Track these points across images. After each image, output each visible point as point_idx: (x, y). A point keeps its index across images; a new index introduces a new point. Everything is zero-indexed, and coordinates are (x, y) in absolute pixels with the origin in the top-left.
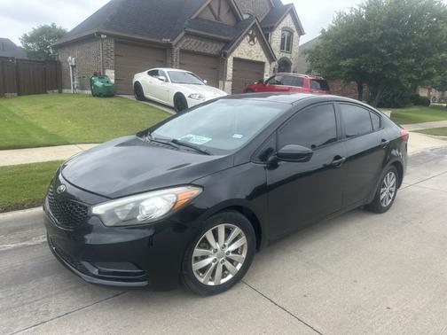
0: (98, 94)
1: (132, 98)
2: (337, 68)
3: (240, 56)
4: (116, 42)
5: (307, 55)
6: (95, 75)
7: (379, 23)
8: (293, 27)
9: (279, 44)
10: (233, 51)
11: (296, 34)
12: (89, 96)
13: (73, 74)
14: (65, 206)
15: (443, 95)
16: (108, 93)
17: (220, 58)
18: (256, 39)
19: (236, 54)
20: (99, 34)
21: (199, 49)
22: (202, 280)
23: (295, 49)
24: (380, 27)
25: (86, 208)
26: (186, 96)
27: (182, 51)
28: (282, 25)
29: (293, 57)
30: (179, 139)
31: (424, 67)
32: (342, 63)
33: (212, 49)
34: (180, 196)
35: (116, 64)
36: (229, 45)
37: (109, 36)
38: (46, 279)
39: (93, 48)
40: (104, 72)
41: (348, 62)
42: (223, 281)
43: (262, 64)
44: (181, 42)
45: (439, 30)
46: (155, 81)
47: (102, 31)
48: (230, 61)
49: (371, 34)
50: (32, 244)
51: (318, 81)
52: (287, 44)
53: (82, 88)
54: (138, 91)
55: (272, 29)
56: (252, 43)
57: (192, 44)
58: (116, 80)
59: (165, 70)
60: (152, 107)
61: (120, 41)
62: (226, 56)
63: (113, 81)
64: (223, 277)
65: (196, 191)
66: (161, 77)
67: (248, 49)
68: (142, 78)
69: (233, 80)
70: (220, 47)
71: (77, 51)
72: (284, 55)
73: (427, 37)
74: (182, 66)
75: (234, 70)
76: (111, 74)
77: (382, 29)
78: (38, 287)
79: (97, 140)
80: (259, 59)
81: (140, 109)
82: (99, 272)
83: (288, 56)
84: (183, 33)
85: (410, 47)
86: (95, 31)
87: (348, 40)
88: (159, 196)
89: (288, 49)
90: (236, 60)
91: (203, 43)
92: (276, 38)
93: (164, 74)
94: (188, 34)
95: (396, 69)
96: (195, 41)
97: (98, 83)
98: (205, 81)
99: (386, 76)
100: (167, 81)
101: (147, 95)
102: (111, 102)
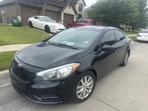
0: (15, 25)
1: (28, 27)
2: (98, 17)
3: (66, 13)
4: (21, 6)
5: (87, 13)
6: (13, 18)
7: (111, 3)
8: (82, 3)
9: (78, 9)
10: (63, 11)
11: (83, 6)
12: (11, 26)
13: (4, 17)
14: (23, 72)
15: (126, 27)
16: (19, 25)
17: (59, 13)
18: (71, 7)
19: (64, 12)
20: (14, 2)
21: (52, 10)
22: (79, 97)
23: (83, 11)
24: (112, 4)
25: (34, 73)
26: (49, 26)
27: (46, 10)
28: (79, 2)
29: (83, 13)
30: (62, 43)
31: (125, 18)
32: (100, 16)
33: (56, 10)
34: (73, 67)
35: (21, 14)
36: (62, 8)
37: (18, 3)
38: (14, 102)
39: (12, 8)
40: (17, 17)
41: (102, 16)
42: (86, 97)
43: (73, 16)
44: (45, 7)
45: (129, 6)
46: (37, 20)
47: (15, 1)
48: (62, 14)
49: (109, 7)
50: (3, 86)
51: (92, 22)
52: (81, 9)
53: (8, 23)
54: (30, 24)
55: (76, 4)
56: (70, 8)
57: (49, 8)
58: (21, 20)
59: (41, 17)
60: (36, 30)
61: (23, 6)
62: (61, 12)
63: (20, 20)
64: (86, 95)
65: (78, 64)
66: (39, 19)
67: (68, 10)
68: (32, 19)
69: (64, 21)
70: (59, 9)
71: (6, 9)
72: (80, 13)
73: (126, 8)
74: (46, 15)
75: (64, 17)
76: (19, 18)
77: (113, 5)
78: (12, 106)
79: (19, 43)
80: (72, 14)
81: (32, 31)
82: (42, 99)
83: (81, 13)
84: (46, 4)
85: (121, 11)
86: (12, 1)
87: (102, 8)
88: (65, 67)
89: (81, 11)
90: (64, 14)
91: (53, 7)
92: (77, 7)
93: (40, 18)
94: (48, 4)
95: (116, 18)
96: (50, 6)
97: (15, 21)
98: (55, 21)
99: (113, 20)
100: (42, 20)
101: (34, 26)
102: (21, 28)
